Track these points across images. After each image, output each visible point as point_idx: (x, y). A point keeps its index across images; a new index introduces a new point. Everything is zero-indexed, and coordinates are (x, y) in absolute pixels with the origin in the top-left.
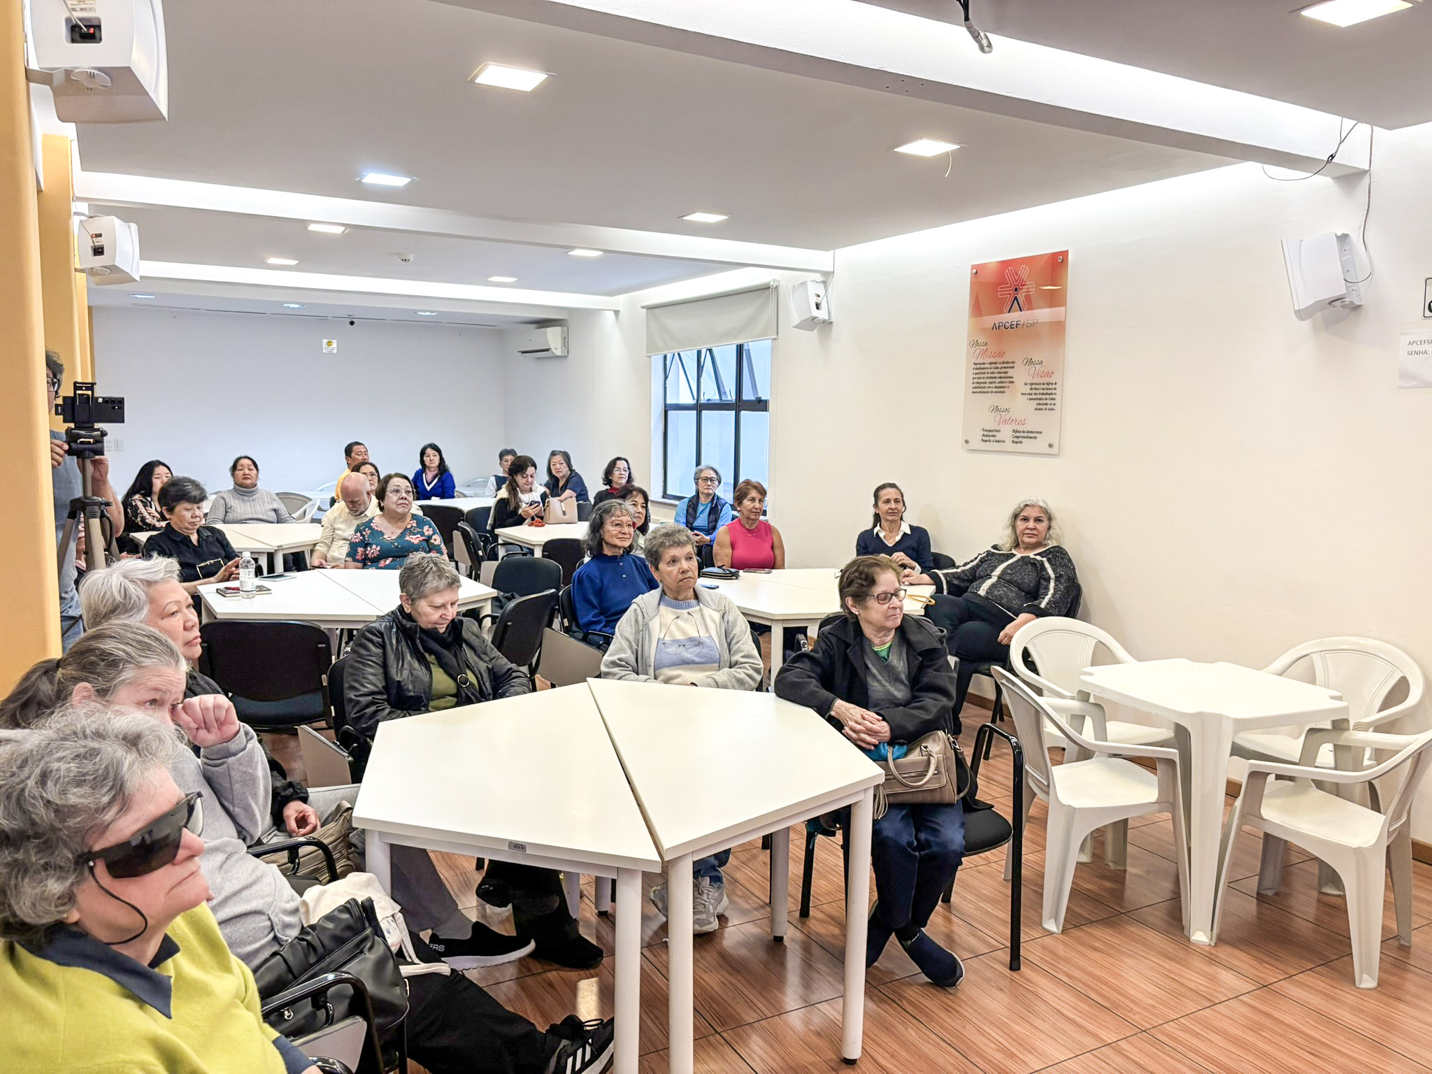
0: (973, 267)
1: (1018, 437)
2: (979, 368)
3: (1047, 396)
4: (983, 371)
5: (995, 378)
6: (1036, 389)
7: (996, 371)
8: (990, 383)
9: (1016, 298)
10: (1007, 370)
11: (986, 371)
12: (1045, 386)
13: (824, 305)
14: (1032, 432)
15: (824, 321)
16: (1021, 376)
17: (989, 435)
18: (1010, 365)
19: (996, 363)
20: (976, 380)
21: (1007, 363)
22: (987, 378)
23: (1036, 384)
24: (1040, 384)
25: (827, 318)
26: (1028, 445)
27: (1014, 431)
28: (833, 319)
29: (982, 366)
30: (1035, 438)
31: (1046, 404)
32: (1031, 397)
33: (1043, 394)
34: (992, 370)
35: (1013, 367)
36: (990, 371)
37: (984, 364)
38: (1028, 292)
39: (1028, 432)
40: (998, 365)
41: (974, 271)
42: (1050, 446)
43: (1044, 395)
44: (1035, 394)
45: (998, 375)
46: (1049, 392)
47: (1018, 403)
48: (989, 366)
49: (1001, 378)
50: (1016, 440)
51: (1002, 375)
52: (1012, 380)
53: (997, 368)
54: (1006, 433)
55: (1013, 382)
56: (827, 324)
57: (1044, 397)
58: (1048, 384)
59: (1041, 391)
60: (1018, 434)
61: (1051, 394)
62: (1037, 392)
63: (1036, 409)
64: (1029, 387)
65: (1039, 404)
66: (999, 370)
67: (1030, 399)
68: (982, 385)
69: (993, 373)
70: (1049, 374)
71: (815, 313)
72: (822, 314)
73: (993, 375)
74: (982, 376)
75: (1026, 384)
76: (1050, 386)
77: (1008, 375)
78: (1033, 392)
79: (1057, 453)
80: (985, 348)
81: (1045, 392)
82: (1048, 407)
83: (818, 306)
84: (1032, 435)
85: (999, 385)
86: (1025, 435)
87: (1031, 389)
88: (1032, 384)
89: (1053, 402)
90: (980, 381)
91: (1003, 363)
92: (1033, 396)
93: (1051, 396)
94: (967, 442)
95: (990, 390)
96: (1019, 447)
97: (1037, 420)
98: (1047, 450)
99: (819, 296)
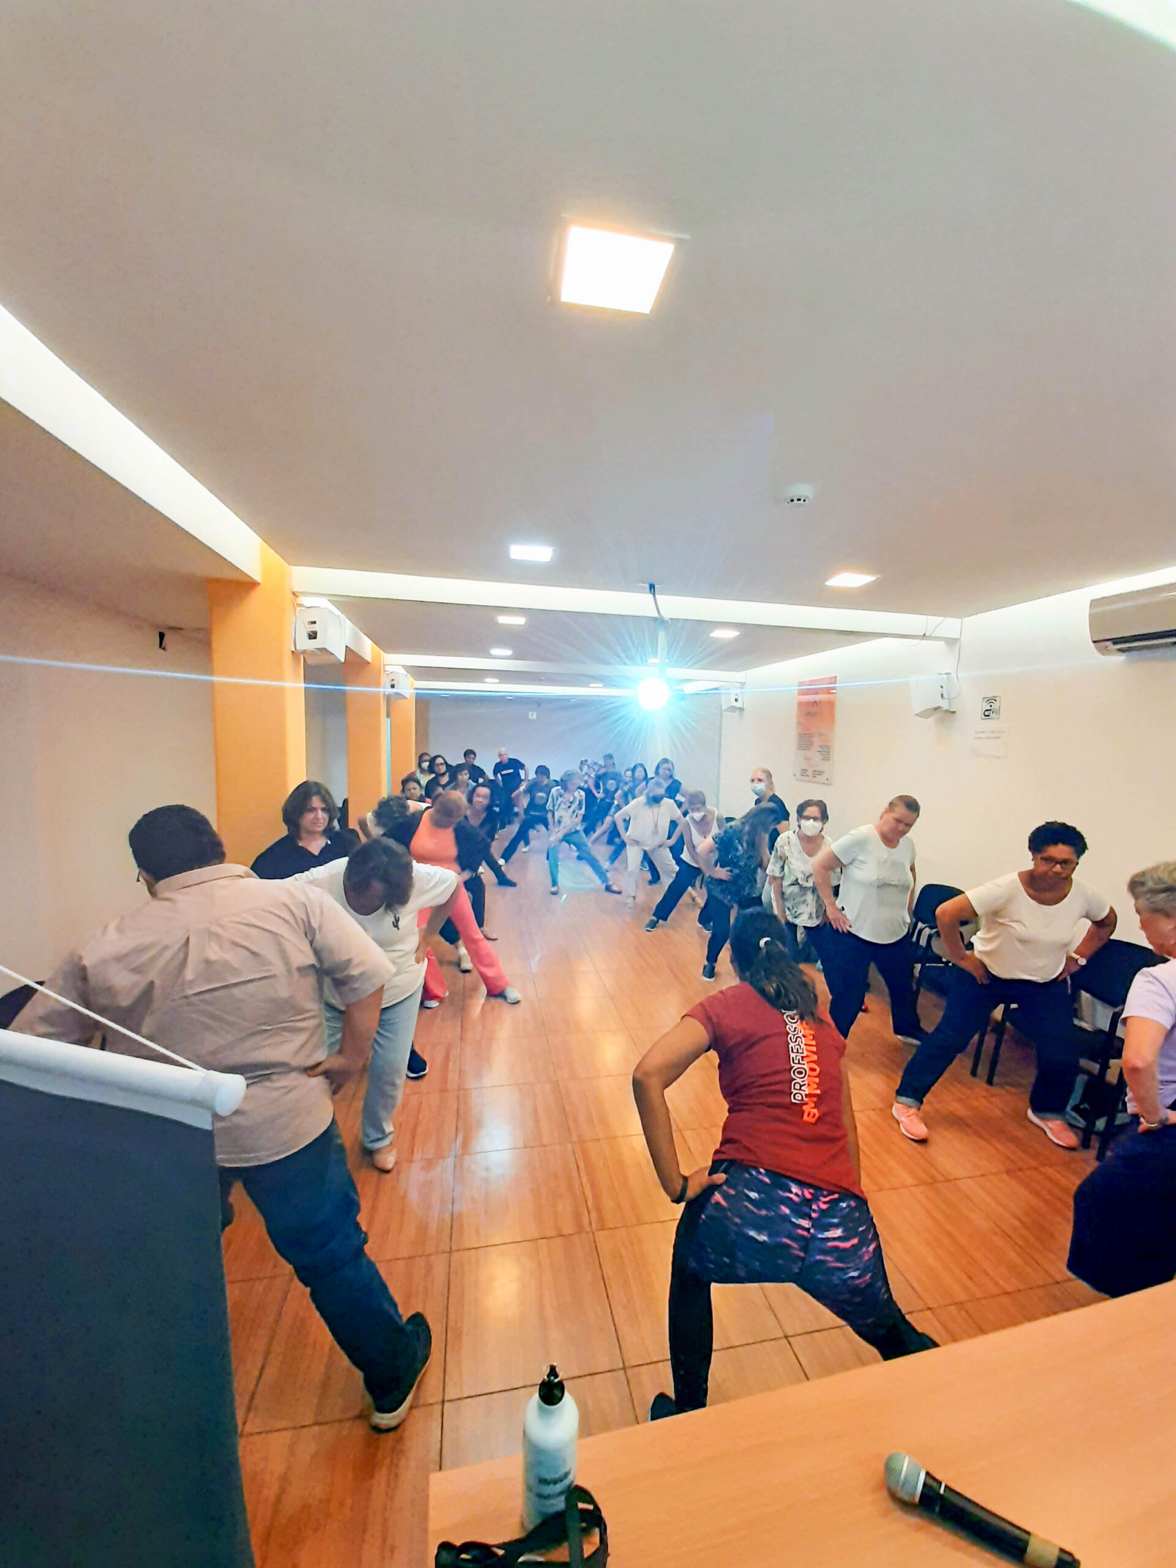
1: (815, 774)
2: (800, 736)
4: (802, 739)
5: (806, 742)
6: (822, 749)
8: (805, 744)
10: (811, 739)
12: (826, 748)
13: (739, 700)
15: (740, 708)
16: (817, 742)
17: (804, 772)
18: (811, 735)
19: (807, 735)
20: (799, 743)
23: (823, 746)
25: (741, 706)
26: (819, 778)
27: (814, 771)
28: (744, 707)
29: (802, 736)
30: (822, 775)
31: (826, 758)
32: (820, 753)
35: (813, 738)
36: (804, 739)
37: (802, 734)
39: (819, 772)
42: (827, 779)
43: (826, 752)
46: (827, 750)
47: (815, 755)
48: (804, 735)
49: (809, 742)
52: (813, 743)
54: (810, 773)
55: (813, 745)
56: (741, 709)
58: (827, 746)
59: (825, 750)
62: (823, 751)
63: (822, 760)
64: (820, 748)
65: (824, 757)
66: (808, 738)
68: (801, 745)
70: (827, 741)
71: (734, 704)
72: (738, 705)
75: (818, 746)
76: (828, 748)
77: (811, 741)
79: (830, 784)
80: (802, 729)
83: (736, 700)
84: (821, 773)
85: (808, 745)
86: (817, 773)
88: (821, 746)
89: (829, 756)
90: (801, 743)
92: (822, 753)
93: (829, 753)
94: (795, 775)
95: (804, 748)
96: (815, 780)
97: (823, 766)
98: (826, 782)
99: (737, 695)
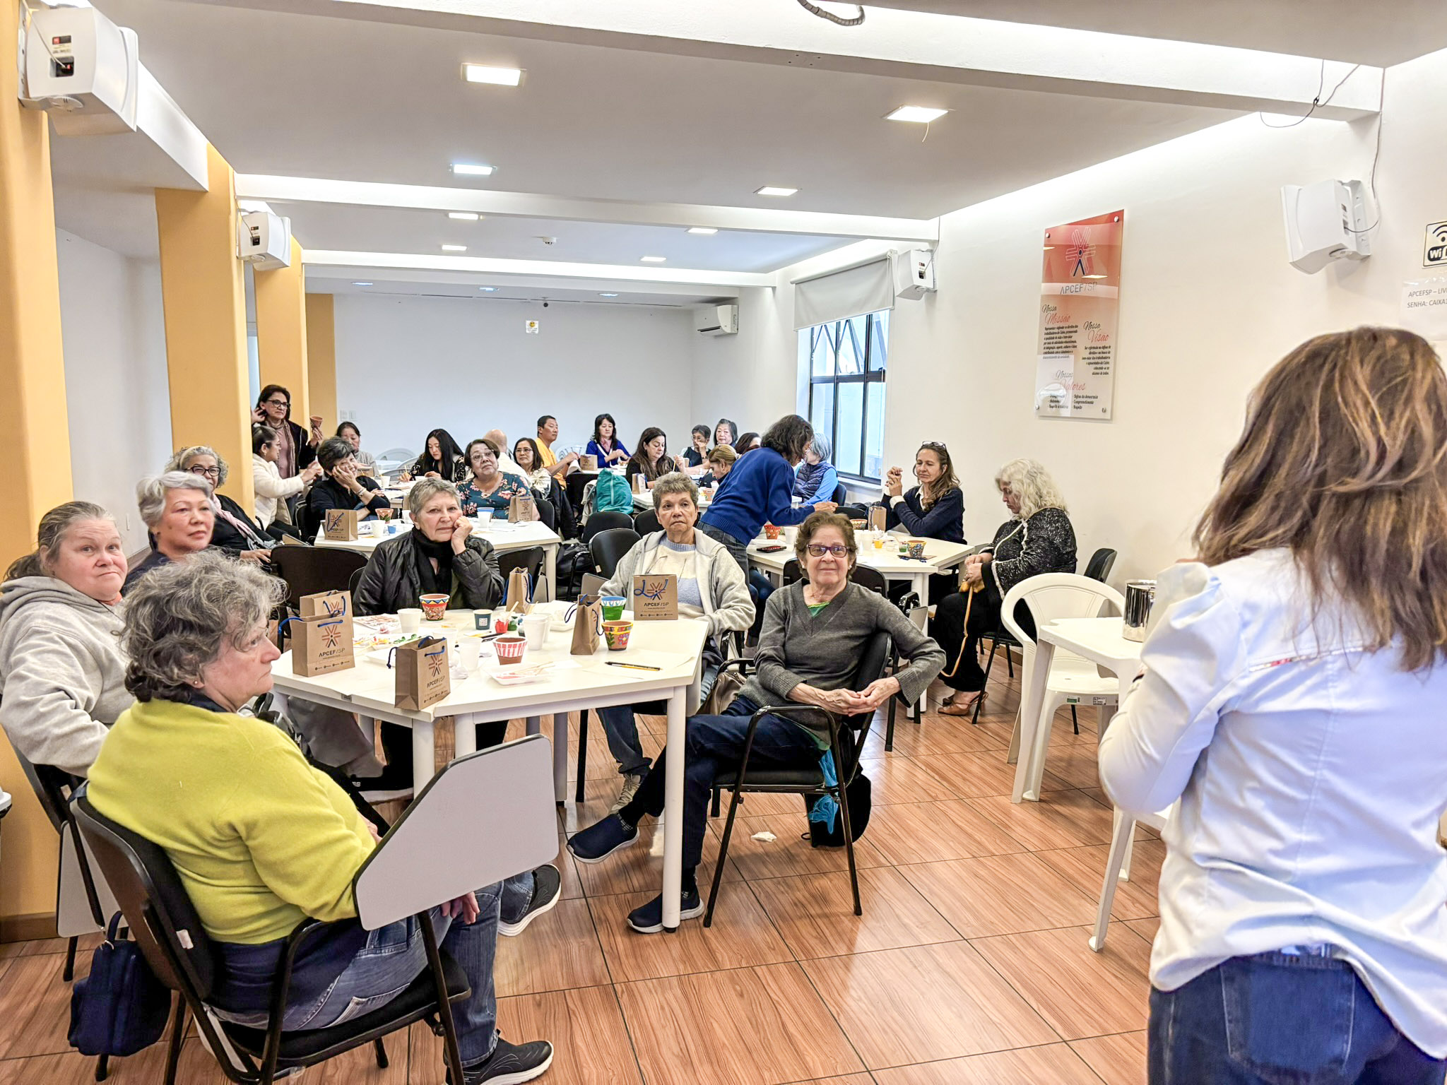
0: (1047, 231)
1: (1078, 402)
2: (1049, 332)
3: (1103, 360)
4: (1052, 336)
5: (1062, 342)
6: (1094, 353)
7: (1062, 335)
8: (1058, 348)
9: (1080, 262)
10: (1071, 334)
11: (1055, 336)
12: (1101, 350)
13: (928, 274)
14: (1090, 397)
15: (928, 290)
16: (1083, 339)
17: (1057, 401)
18: (1073, 329)
19: (1063, 328)
20: (1047, 346)
21: (1072, 327)
22: (1056, 343)
23: (1094, 348)
24: (1097, 348)
25: (931, 287)
26: (1086, 410)
27: (1076, 397)
28: (937, 288)
29: (1052, 331)
30: (1092, 403)
31: (1102, 368)
32: (1089, 361)
33: (1099, 358)
34: (1060, 335)
35: (1076, 332)
36: (1057, 335)
37: (1053, 328)
38: (1090, 254)
39: (1087, 397)
40: (1065, 330)
41: (1047, 235)
42: (1104, 411)
44: (1094, 358)
45: (1064, 340)
46: (1104, 355)
47: (1079, 368)
48: (1056, 331)
49: (1066, 342)
50: (1077, 405)
51: (1068, 340)
52: (1075, 344)
53: (1064, 332)
54: (1069, 399)
55: (1075, 347)
56: (932, 292)
57: (1100, 361)
58: (1104, 347)
59: (1098, 355)
60: (1079, 400)
61: (1105, 358)
62: (1095, 356)
63: (1093, 374)
64: (1088, 351)
65: (1096, 368)
66: (1065, 335)
67: (1089, 364)
68: (1051, 350)
69: (1060, 338)
70: (1105, 338)
71: (918, 281)
72: (926, 283)
73: (1060, 340)
74: (1051, 341)
75: (1086, 348)
76: (1105, 350)
77: (1072, 339)
78: (1092, 356)
79: (1109, 417)
80: (1054, 312)
81: (1101, 355)
82: (1104, 371)
83: (921, 276)
84: (1090, 400)
85: (1065, 350)
86: (1084, 400)
87: (1090, 353)
88: (1091, 348)
89: (1107, 366)
90: (1050, 346)
91: (1069, 327)
92: (1092, 361)
93: (1106, 360)
94: (1038, 409)
95: (1057, 355)
96: (1079, 413)
97: (1093, 385)
98: (1102, 415)
99: (923, 265)
